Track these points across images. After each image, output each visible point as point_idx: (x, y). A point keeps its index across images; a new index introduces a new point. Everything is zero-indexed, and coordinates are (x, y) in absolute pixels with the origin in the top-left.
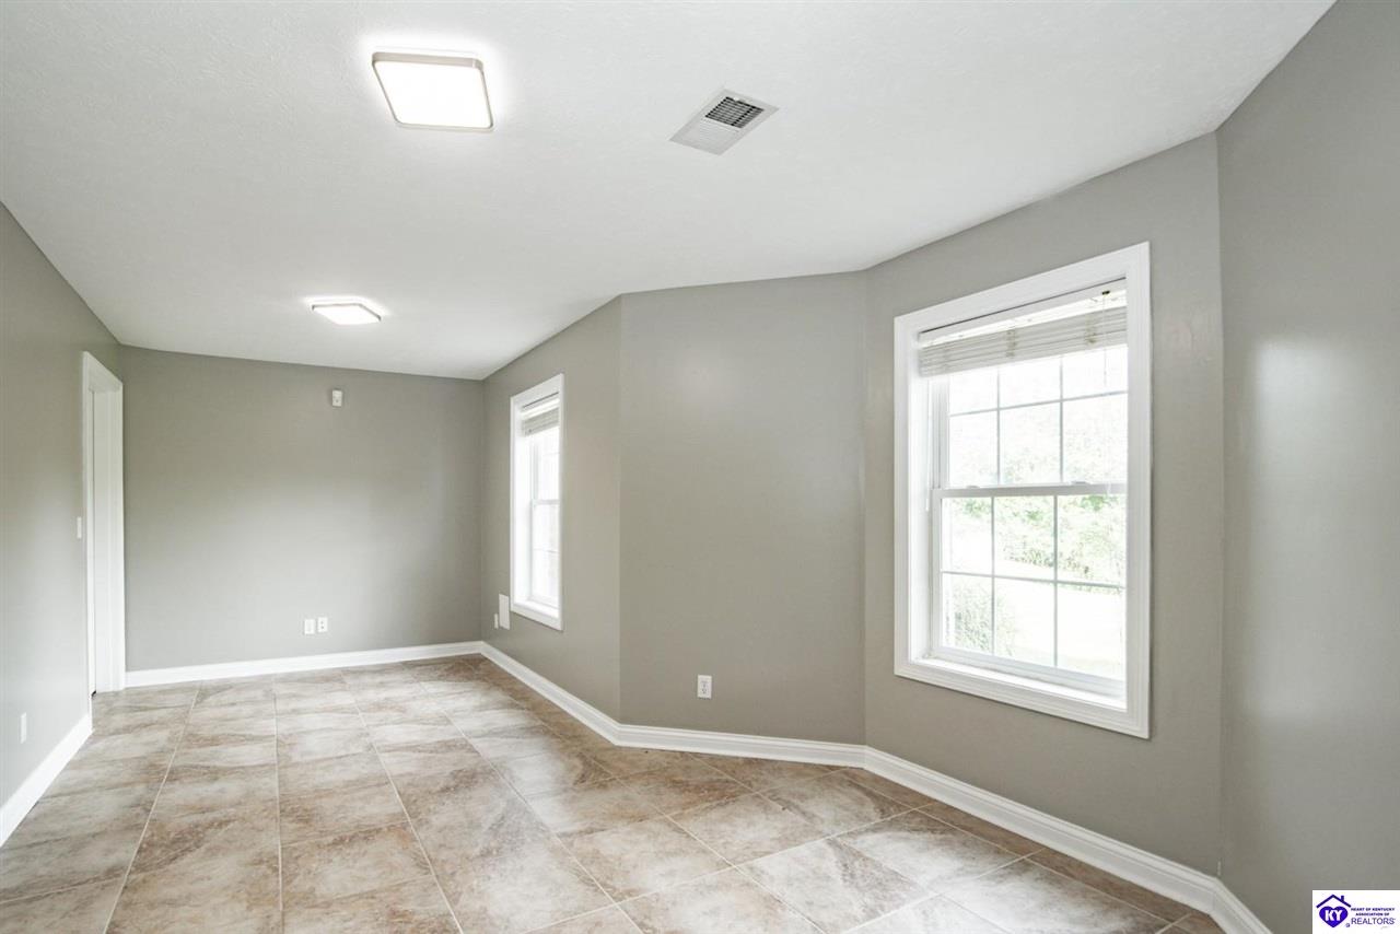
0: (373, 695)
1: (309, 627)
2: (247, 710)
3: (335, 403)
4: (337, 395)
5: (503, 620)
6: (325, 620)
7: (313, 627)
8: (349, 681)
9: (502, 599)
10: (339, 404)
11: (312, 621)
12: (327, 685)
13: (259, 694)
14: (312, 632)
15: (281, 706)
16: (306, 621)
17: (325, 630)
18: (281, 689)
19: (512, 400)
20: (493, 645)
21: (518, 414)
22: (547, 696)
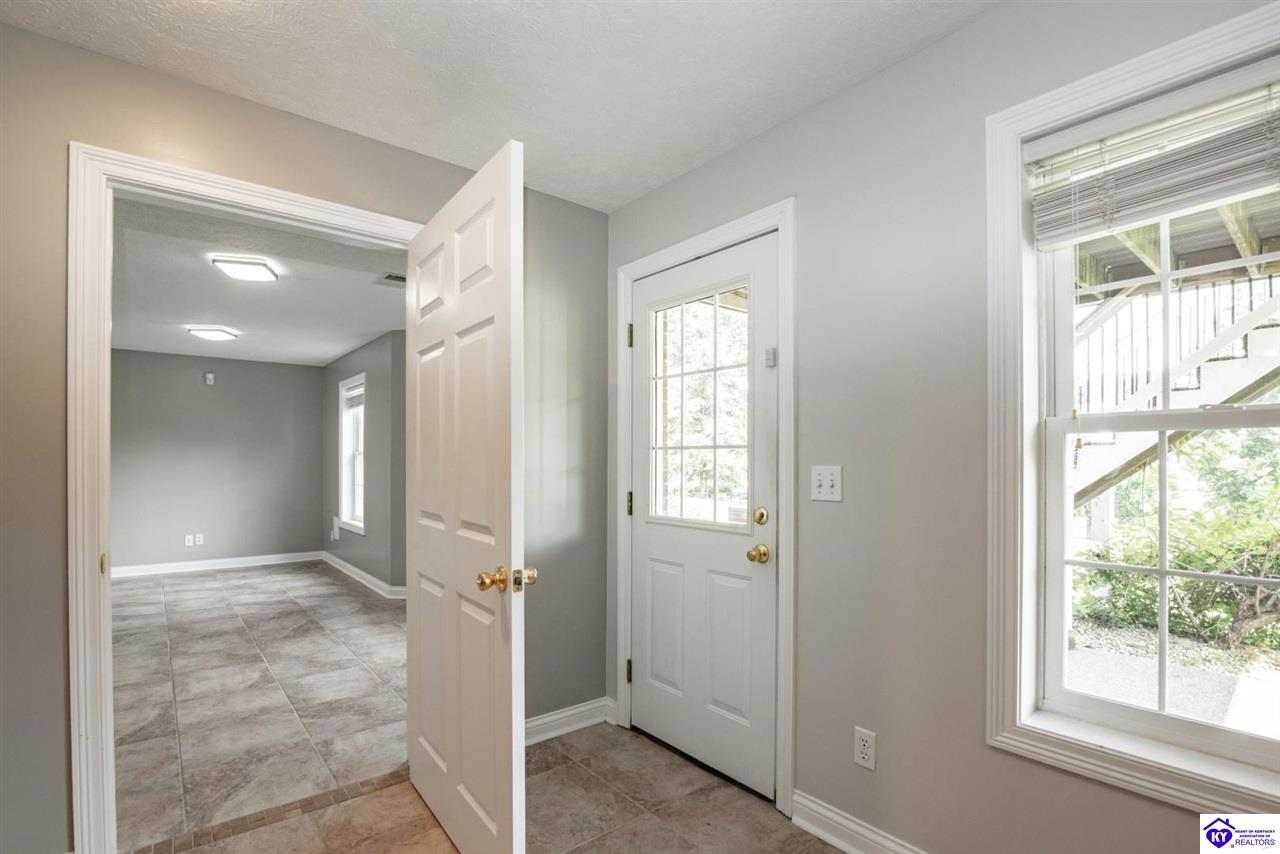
0: (235, 582)
1: (189, 540)
2: (142, 592)
3: (208, 382)
4: (210, 376)
5: (335, 535)
6: (201, 536)
7: (192, 540)
8: (219, 576)
9: (335, 518)
10: (212, 383)
11: (191, 537)
12: (203, 579)
13: (151, 584)
14: (191, 544)
15: (166, 589)
16: (187, 537)
17: (202, 543)
18: (167, 581)
19: (341, 384)
20: (332, 553)
21: (345, 394)
22: (358, 579)
